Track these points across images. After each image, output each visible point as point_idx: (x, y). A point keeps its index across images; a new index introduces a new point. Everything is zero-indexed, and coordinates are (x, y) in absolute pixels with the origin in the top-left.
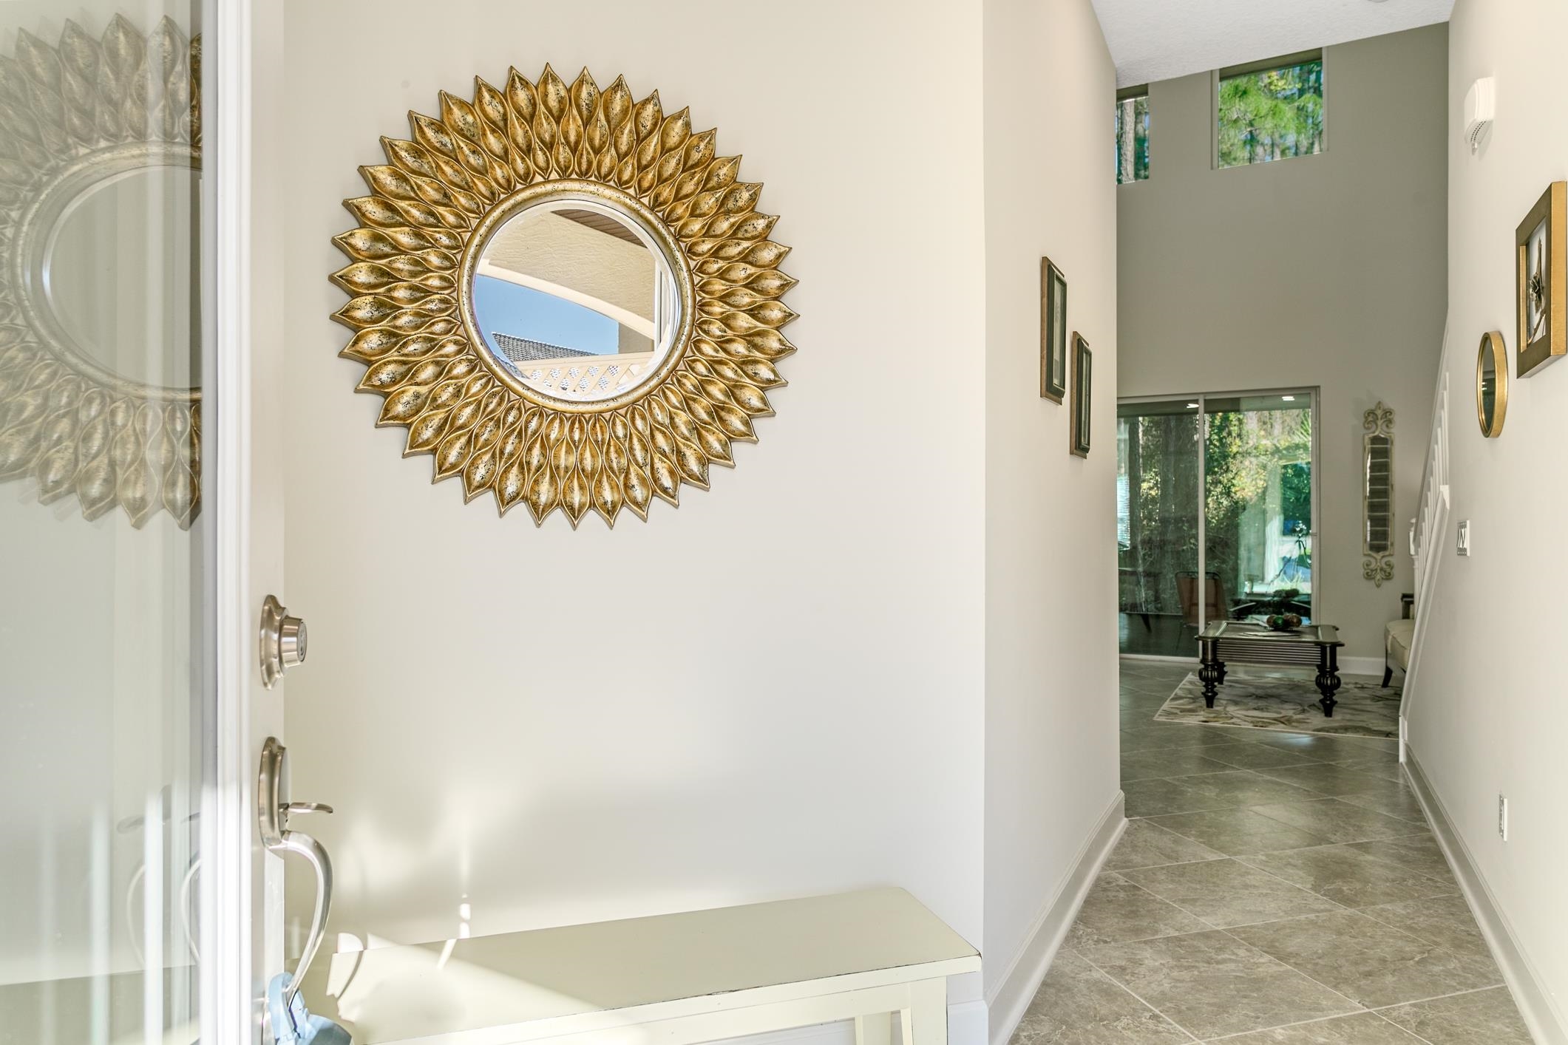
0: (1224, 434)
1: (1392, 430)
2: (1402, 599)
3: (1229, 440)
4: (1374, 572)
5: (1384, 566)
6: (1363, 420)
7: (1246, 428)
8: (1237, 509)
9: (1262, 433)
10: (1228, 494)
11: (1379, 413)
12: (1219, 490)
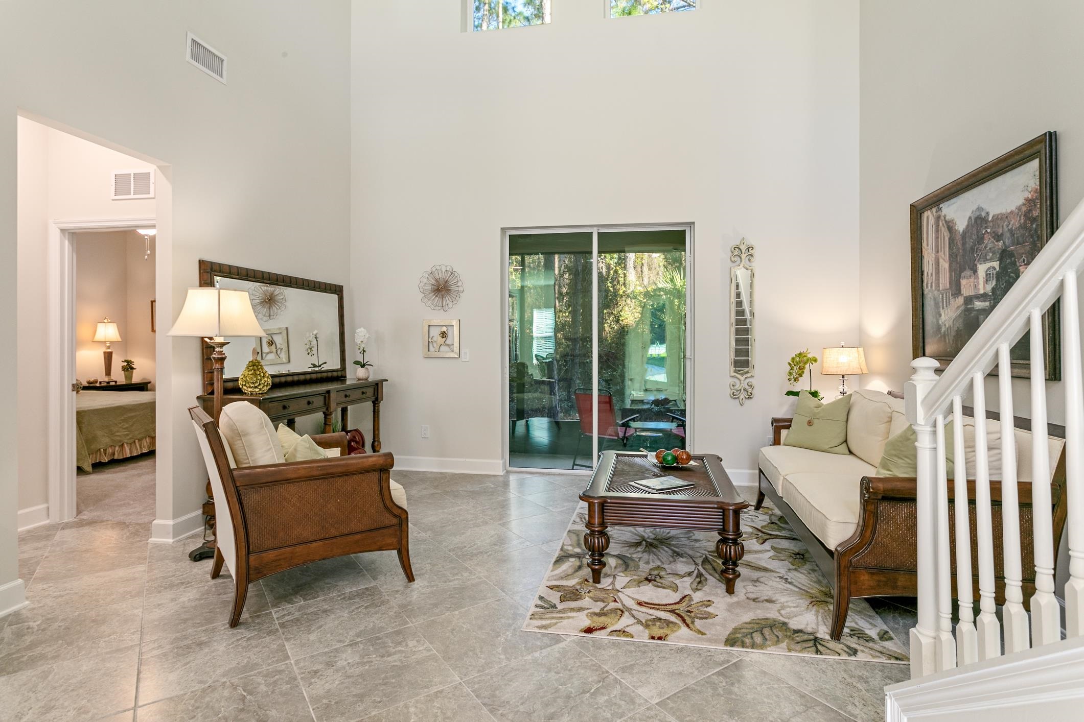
0: (615, 283)
1: (753, 264)
2: (772, 424)
3: (618, 287)
4: (739, 392)
5: (747, 387)
6: (730, 254)
7: (628, 279)
8: (623, 332)
9: (638, 283)
10: (618, 321)
11: (743, 248)
12: (611, 318)
